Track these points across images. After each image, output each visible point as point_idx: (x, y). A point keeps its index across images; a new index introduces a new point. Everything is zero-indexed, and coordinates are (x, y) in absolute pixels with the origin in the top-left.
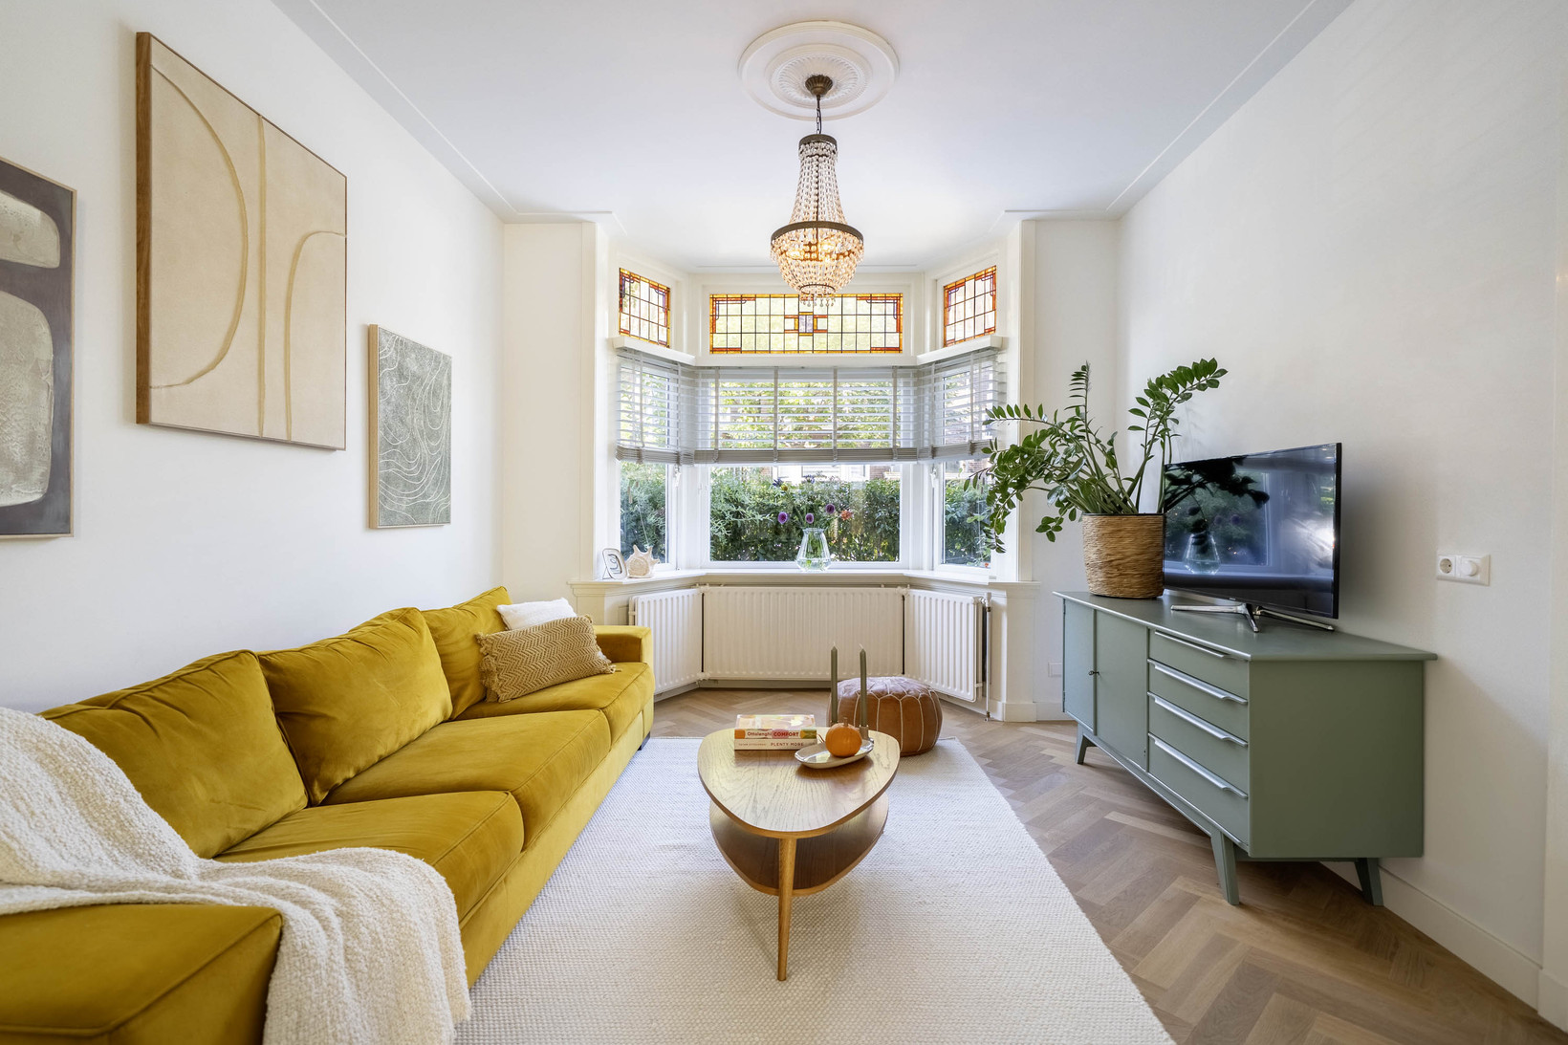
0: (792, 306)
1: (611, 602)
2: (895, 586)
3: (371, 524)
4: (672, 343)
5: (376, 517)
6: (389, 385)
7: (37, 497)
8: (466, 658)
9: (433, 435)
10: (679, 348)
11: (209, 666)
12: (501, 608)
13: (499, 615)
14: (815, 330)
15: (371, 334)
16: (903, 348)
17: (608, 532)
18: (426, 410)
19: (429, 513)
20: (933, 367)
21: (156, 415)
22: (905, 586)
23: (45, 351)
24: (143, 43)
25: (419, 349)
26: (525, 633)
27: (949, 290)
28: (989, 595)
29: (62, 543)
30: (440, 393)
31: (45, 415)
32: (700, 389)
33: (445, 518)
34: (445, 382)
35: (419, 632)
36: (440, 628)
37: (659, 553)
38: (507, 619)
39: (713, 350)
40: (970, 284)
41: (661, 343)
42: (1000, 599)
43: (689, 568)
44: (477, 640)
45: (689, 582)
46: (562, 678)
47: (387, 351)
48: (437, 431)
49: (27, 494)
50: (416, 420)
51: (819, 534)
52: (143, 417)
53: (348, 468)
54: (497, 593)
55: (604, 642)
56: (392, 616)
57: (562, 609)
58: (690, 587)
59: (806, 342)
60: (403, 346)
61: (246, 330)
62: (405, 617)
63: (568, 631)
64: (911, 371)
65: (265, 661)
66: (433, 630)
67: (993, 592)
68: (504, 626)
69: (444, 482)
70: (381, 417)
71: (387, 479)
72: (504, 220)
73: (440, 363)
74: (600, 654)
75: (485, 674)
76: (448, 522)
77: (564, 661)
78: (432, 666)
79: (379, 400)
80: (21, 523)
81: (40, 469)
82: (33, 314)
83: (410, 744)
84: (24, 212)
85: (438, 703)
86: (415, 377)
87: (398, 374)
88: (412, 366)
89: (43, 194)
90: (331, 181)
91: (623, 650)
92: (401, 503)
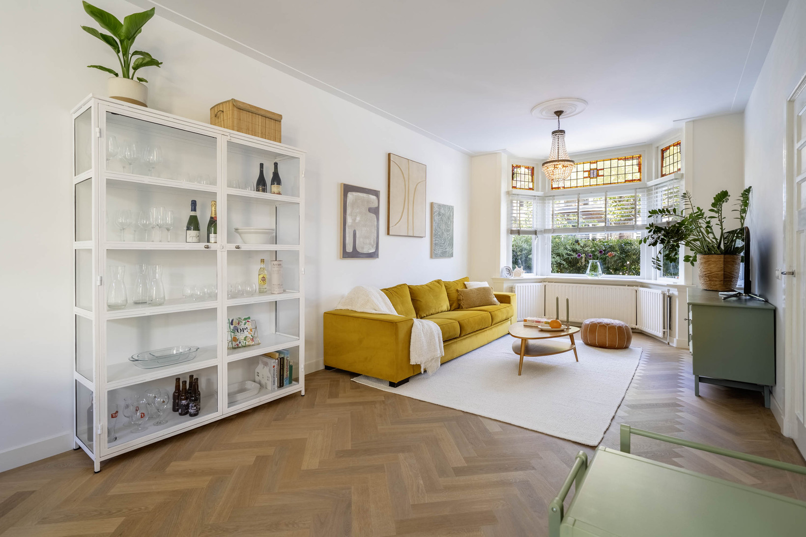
0: (587, 167)
1: (506, 285)
2: (633, 286)
3: (431, 257)
4: (535, 188)
5: (433, 255)
6: (436, 218)
7: (374, 251)
8: (454, 295)
9: (448, 231)
10: (538, 190)
11: (400, 286)
12: (466, 283)
13: (465, 285)
14: (598, 175)
15: (432, 204)
16: (642, 179)
18: (446, 224)
19: (446, 254)
20: (653, 187)
21: (390, 234)
22: (637, 286)
23: (376, 223)
24: (389, 155)
25: (444, 206)
26: (472, 290)
27: (663, 151)
28: (669, 291)
29: (377, 259)
30: (450, 218)
31: (376, 235)
32: (547, 205)
34: (452, 214)
35: (442, 286)
36: (448, 286)
37: (528, 268)
38: (467, 286)
39: (552, 188)
40: (672, 148)
41: (530, 189)
42: (674, 292)
43: (542, 275)
44: (457, 291)
45: (539, 281)
46: (481, 304)
47: (436, 209)
48: (449, 230)
49: (373, 250)
50: (443, 227)
51: (596, 263)
52: (388, 234)
53: (426, 242)
54: (466, 279)
55: (497, 296)
56: (435, 281)
57: (485, 284)
58: (540, 282)
59: (593, 181)
60: (440, 206)
61: (406, 210)
62: (439, 282)
63: (485, 291)
64: (646, 190)
65: (409, 287)
66: (445, 286)
67: (671, 289)
68: (466, 288)
69: (451, 244)
70: (434, 227)
71: (436, 244)
72: (472, 157)
73: (450, 209)
74: (495, 299)
75: (459, 300)
76: (452, 256)
77: (482, 299)
78: (444, 295)
79: (434, 223)
80: (373, 255)
81: (375, 245)
82: (374, 216)
83: (438, 313)
84: (373, 197)
85: (446, 304)
86: (443, 214)
87: (439, 214)
88: (442, 211)
89: (376, 193)
90: (422, 168)
91: (504, 299)
92: (439, 251)
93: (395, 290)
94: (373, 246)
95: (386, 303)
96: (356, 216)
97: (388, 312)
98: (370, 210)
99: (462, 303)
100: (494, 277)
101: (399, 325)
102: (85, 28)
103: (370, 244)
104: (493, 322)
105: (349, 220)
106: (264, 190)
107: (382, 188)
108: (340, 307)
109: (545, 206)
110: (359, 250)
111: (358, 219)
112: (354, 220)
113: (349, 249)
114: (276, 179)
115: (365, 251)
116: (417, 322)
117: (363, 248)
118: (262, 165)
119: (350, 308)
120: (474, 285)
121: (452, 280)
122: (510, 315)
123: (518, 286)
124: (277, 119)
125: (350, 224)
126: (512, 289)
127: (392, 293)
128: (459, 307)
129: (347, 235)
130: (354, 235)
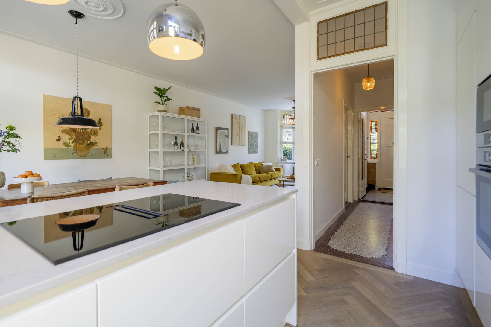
1: (280, 165)
3: (249, 153)
5: (249, 152)
6: (251, 138)
8: (258, 168)
9: (255, 142)
11: (237, 164)
12: (262, 163)
13: (262, 164)
15: (249, 132)
17: (280, 155)
18: (255, 140)
19: (255, 152)
21: (233, 144)
23: (227, 141)
24: (232, 114)
25: (254, 132)
26: (264, 166)
29: (228, 154)
30: (256, 137)
31: (227, 145)
33: (257, 152)
35: (253, 164)
36: (255, 165)
37: (290, 158)
41: (290, 124)
44: (259, 166)
46: (268, 171)
47: (250, 134)
48: (256, 142)
49: (226, 151)
50: (253, 141)
52: (232, 144)
53: (246, 148)
54: (263, 162)
55: (275, 169)
57: (271, 164)
60: (252, 133)
61: (238, 135)
62: (251, 163)
63: (270, 167)
65: (240, 164)
69: (257, 148)
70: (250, 141)
71: (250, 148)
72: (266, 111)
73: (256, 133)
74: (274, 170)
75: (260, 170)
76: (257, 153)
77: (269, 169)
78: (254, 168)
79: (249, 139)
80: (226, 153)
81: (227, 149)
82: (227, 138)
83: (251, 174)
84: (226, 131)
85: (254, 172)
86: (253, 136)
87: (252, 136)
88: (253, 135)
89: (227, 129)
90: (245, 118)
91: (278, 170)
92: (252, 151)
95: (232, 169)
97: (233, 172)
98: (225, 136)
99: (261, 171)
100: (275, 161)
101: (238, 176)
102: (154, 93)
103: (225, 148)
104: (272, 178)
105: (218, 140)
106: (194, 133)
107: (229, 127)
108: (215, 171)
110: (222, 151)
111: (221, 139)
112: (220, 140)
113: (218, 150)
114: (198, 128)
115: (224, 151)
116: (243, 175)
117: (223, 150)
118: (193, 124)
119: (219, 171)
120: (266, 164)
121: (257, 162)
122: (279, 176)
123: (285, 165)
124: (198, 110)
126: (282, 166)
127: (234, 166)
128: (260, 173)
129: (218, 145)
130: (220, 145)
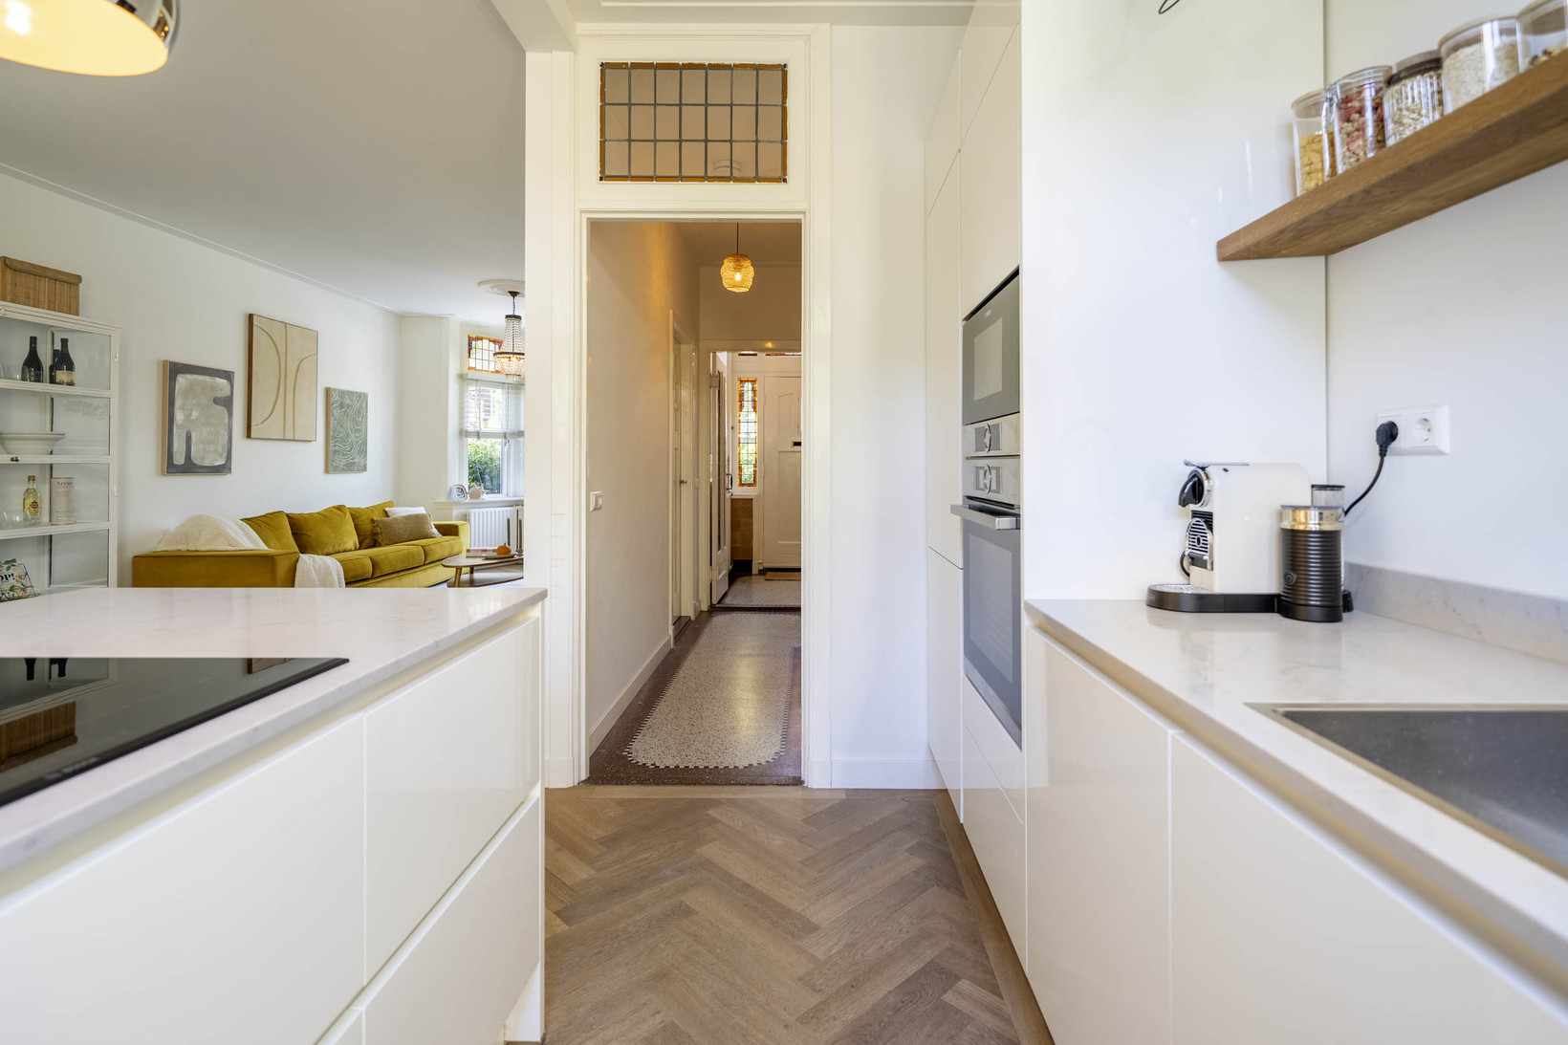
1: (456, 512)
3: (327, 471)
5: (330, 469)
6: (336, 412)
7: (224, 463)
8: (367, 527)
9: (357, 431)
11: (272, 514)
12: (387, 509)
13: (386, 512)
15: (328, 391)
17: (459, 476)
18: (354, 420)
19: (355, 466)
21: (252, 436)
23: (227, 421)
24: (251, 316)
25: (350, 393)
26: (396, 519)
29: (228, 475)
30: (361, 412)
31: (226, 438)
33: (364, 468)
34: (364, 406)
35: (345, 514)
36: (355, 515)
37: (496, 488)
38: (389, 514)
43: (515, 496)
44: (372, 521)
45: (509, 504)
46: (411, 538)
47: (335, 397)
48: (360, 429)
49: (221, 462)
50: (349, 425)
52: (249, 436)
53: (317, 448)
54: (390, 504)
55: (437, 527)
56: (334, 507)
57: (421, 510)
60: (343, 393)
61: (280, 401)
62: (340, 508)
63: (419, 519)
65: (288, 516)
66: (351, 515)
68: (388, 516)
69: (363, 452)
70: (332, 426)
71: (335, 452)
72: (401, 321)
73: (362, 397)
74: (435, 530)
75: (376, 534)
76: (365, 470)
77: (415, 530)
78: (350, 527)
79: (332, 419)
80: (221, 470)
81: (225, 454)
82: (224, 410)
83: (339, 552)
84: (223, 382)
85: (352, 540)
86: (349, 406)
87: (341, 406)
88: (347, 401)
89: (228, 376)
90: (312, 336)
91: (449, 530)
92: (341, 462)
93: (264, 519)
94: (221, 455)
95: (249, 537)
96: (191, 410)
97: (254, 548)
98: (216, 401)
99: (380, 538)
100: (437, 501)
101: (278, 559)
103: (216, 452)
104: (427, 561)
105: (179, 417)
106: (38, 379)
107: (236, 364)
108: (161, 548)
109: (519, 399)
110: (196, 460)
111: (195, 414)
112: (188, 416)
113: (179, 459)
114: (68, 364)
115: (208, 463)
116: (304, 557)
117: (203, 459)
118: (33, 340)
119: (183, 547)
120: (400, 511)
121: (363, 507)
122: (456, 551)
123: (475, 513)
124: (73, 281)
125: (180, 422)
126: (465, 518)
127: (260, 524)
128: (375, 544)
129: (175, 439)
130: (189, 439)
